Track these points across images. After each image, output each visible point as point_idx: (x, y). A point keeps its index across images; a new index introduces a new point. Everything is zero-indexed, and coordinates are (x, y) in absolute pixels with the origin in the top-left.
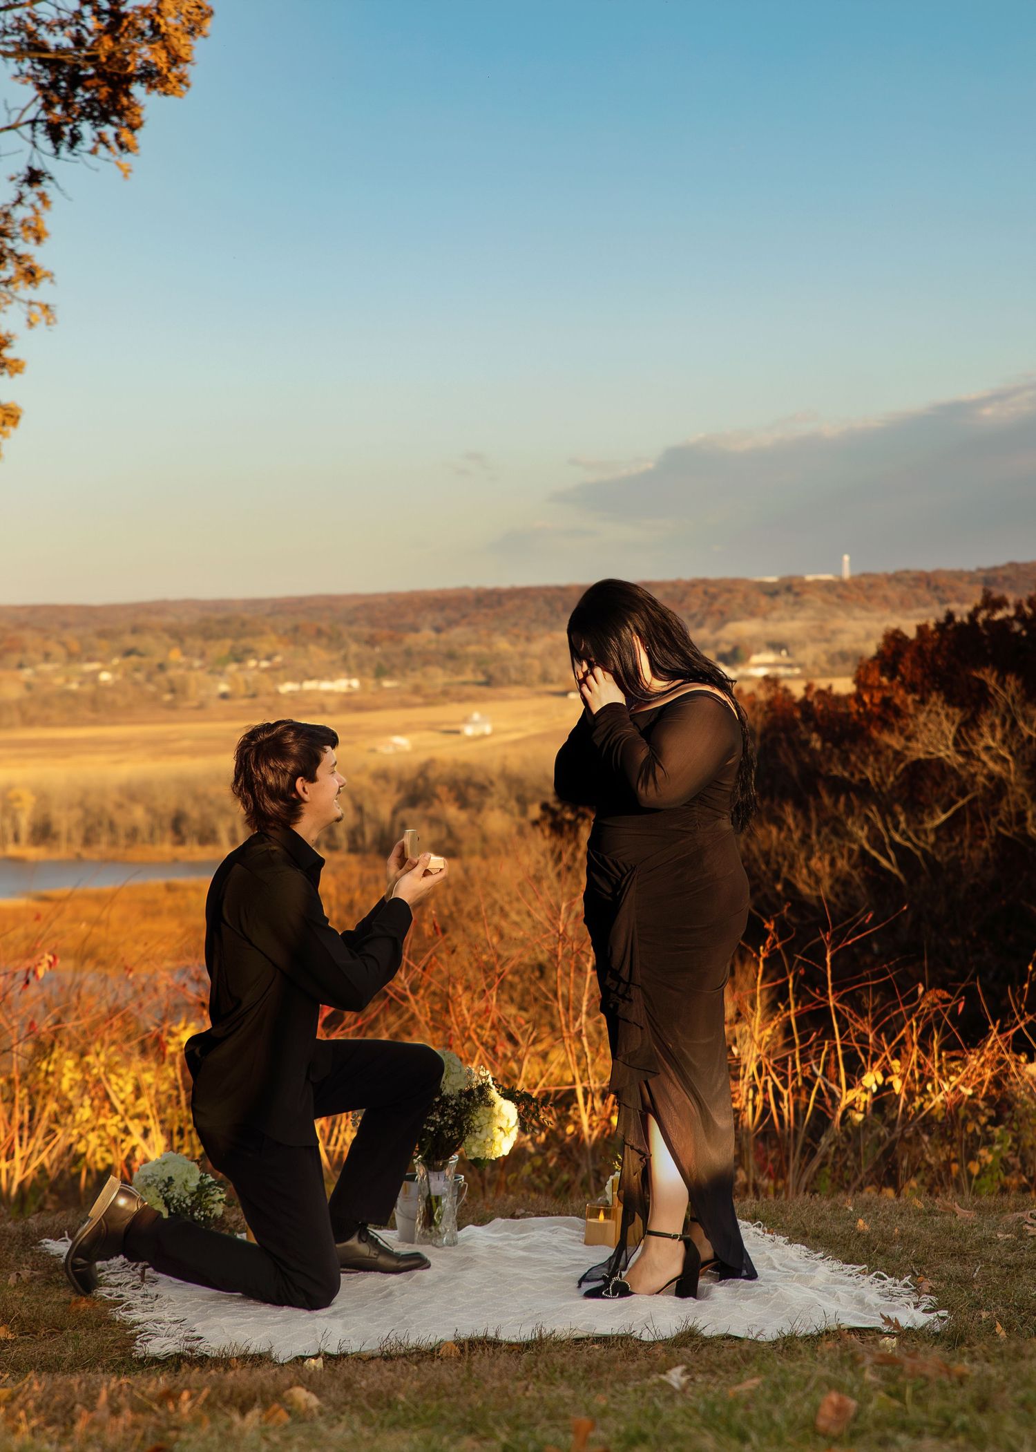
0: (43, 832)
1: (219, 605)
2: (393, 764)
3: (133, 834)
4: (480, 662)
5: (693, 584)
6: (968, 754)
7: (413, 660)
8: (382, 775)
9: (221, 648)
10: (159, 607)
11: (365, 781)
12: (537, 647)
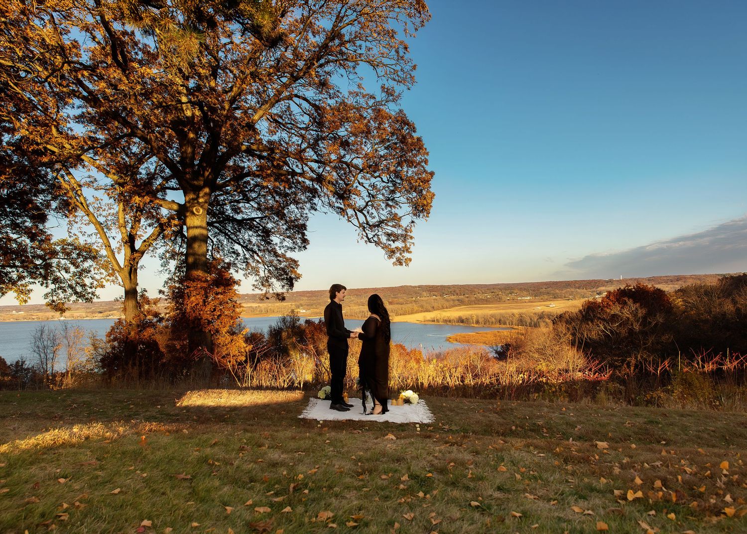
0: (477, 322)
1: (508, 284)
2: (537, 311)
3: (492, 323)
4: (553, 294)
5: (592, 281)
6: (622, 313)
7: (541, 294)
8: (535, 314)
9: (508, 292)
10: (498, 285)
11: (532, 314)
12: (564, 292)
